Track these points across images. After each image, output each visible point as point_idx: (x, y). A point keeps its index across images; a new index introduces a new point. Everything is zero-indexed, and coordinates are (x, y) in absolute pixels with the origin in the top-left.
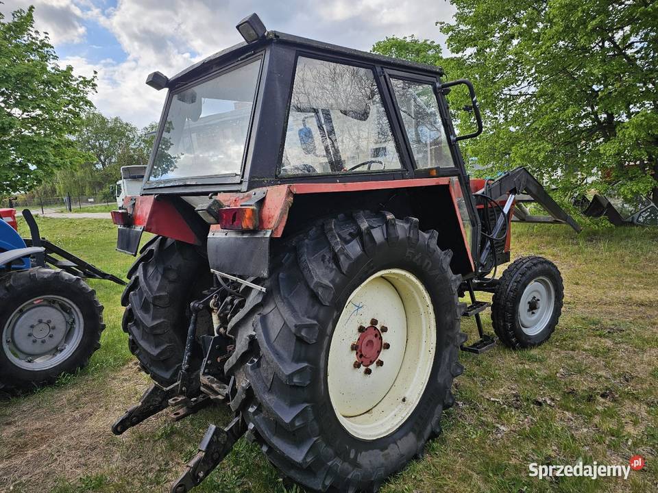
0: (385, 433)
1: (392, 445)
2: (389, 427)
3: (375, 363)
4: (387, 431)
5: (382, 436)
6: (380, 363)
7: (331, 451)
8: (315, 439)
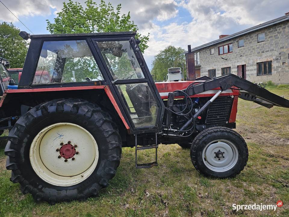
0: (65, 185)
1: (64, 190)
2: (68, 184)
3: (71, 158)
4: (66, 185)
5: (62, 186)
6: (73, 159)
7: (27, 182)
8: (19, 176)
